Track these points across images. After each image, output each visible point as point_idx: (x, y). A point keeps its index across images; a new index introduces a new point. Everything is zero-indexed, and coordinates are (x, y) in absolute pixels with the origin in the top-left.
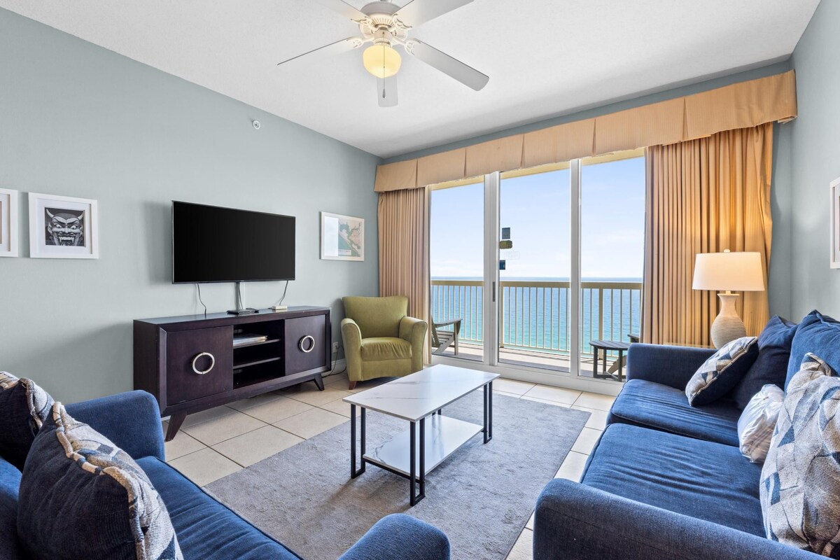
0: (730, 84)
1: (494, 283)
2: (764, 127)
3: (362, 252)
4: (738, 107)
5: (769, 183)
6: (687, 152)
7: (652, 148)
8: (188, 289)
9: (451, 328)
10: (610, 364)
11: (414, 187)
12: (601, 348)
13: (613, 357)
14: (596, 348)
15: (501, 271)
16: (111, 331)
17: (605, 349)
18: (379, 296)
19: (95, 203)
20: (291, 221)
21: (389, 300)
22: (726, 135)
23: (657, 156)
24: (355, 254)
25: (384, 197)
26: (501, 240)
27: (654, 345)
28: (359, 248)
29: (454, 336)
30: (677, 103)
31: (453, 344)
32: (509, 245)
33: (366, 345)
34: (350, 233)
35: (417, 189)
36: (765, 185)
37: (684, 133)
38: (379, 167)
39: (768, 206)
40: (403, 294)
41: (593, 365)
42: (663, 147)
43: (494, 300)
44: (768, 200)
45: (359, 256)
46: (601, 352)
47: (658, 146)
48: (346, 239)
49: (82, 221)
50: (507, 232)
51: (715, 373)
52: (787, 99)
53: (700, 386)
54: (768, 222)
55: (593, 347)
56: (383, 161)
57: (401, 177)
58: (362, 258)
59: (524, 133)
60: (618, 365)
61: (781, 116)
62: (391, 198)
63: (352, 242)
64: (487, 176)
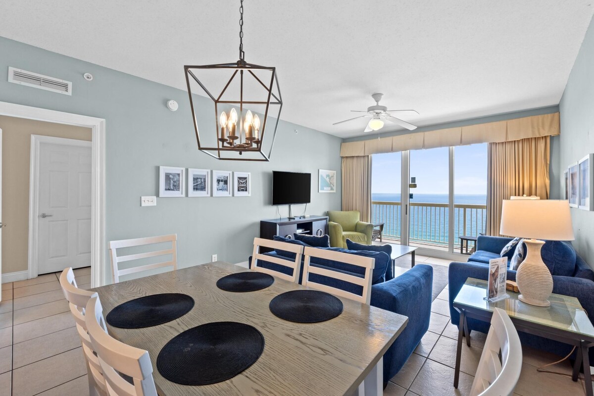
0: (529, 116)
1: (407, 205)
2: (546, 137)
3: (335, 188)
4: (533, 127)
5: (548, 162)
6: (508, 146)
7: (491, 144)
8: (274, 208)
9: (378, 228)
10: (470, 249)
11: (363, 155)
12: (465, 239)
13: (471, 245)
14: (462, 239)
15: (410, 199)
16: (252, 225)
17: (467, 240)
18: (342, 211)
19: (250, 173)
20: (309, 175)
21: (350, 213)
22: (529, 140)
23: (494, 147)
24: (332, 189)
25: (345, 159)
26: (410, 183)
27: (492, 236)
28: (334, 186)
29: (380, 232)
30: (503, 123)
31: (379, 237)
32: (415, 186)
33: (345, 235)
34: (330, 179)
35: (364, 156)
36: (546, 163)
37: (506, 138)
38: (343, 144)
39: (548, 174)
40: (356, 210)
41: (460, 250)
42: (496, 143)
43: (406, 214)
44: (548, 171)
45: (333, 190)
46: (465, 242)
47: (494, 143)
48: (328, 181)
49: (246, 181)
50: (414, 179)
51: (511, 246)
52: (556, 125)
53: (506, 251)
54: (548, 181)
55: (460, 239)
56: (344, 140)
57: (356, 149)
58: (335, 191)
59: (424, 131)
60: (474, 249)
61: (553, 133)
62: (349, 160)
63: (331, 183)
64: (403, 152)
